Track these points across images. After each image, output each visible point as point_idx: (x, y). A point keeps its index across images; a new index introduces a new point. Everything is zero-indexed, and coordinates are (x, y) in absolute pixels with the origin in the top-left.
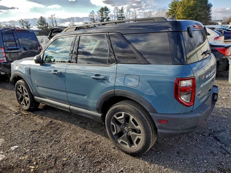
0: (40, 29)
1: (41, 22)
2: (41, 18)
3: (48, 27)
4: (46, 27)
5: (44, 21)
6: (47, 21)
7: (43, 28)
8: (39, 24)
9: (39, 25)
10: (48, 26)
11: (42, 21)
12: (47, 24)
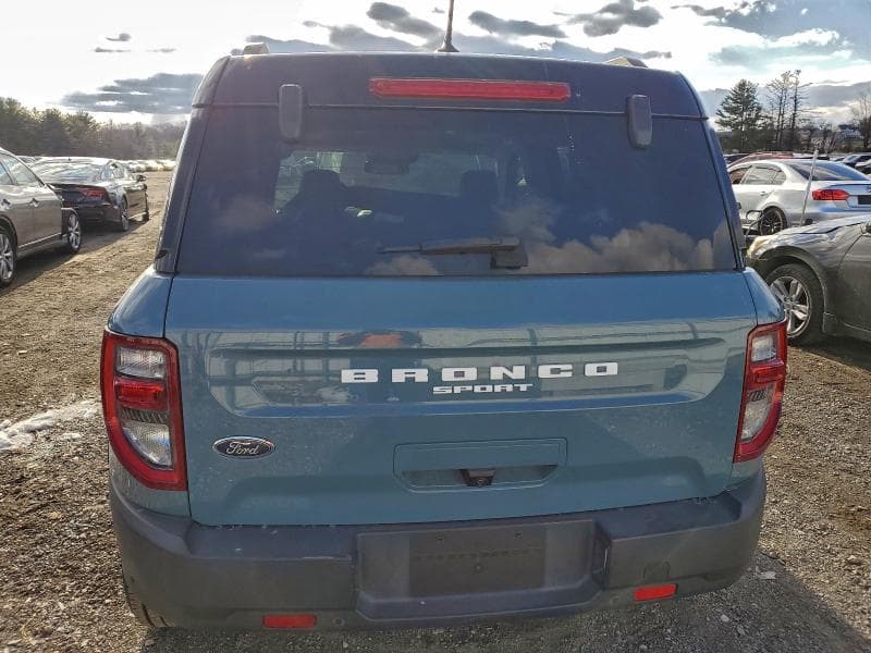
0: (728, 129)
1: (735, 102)
2: (742, 86)
3: (759, 122)
4: (751, 122)
5: (749, 96)
6: (761, 99)
7: (735, 126)
8: (727, 109)
9: (726, 114)
10: (758, 117)
11: (743, 97)
12: (759, 109)
